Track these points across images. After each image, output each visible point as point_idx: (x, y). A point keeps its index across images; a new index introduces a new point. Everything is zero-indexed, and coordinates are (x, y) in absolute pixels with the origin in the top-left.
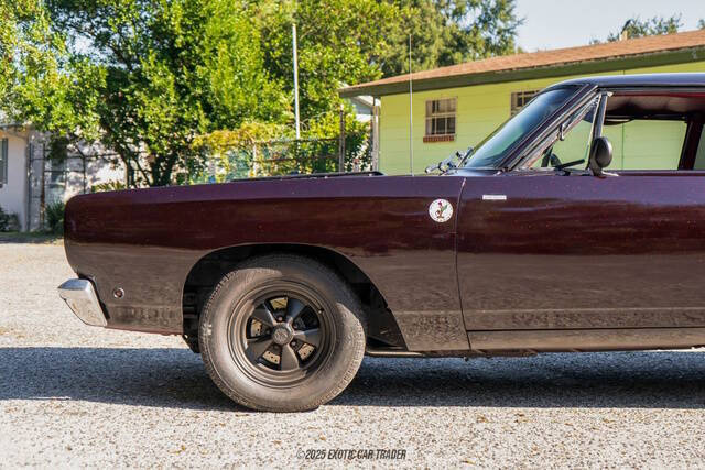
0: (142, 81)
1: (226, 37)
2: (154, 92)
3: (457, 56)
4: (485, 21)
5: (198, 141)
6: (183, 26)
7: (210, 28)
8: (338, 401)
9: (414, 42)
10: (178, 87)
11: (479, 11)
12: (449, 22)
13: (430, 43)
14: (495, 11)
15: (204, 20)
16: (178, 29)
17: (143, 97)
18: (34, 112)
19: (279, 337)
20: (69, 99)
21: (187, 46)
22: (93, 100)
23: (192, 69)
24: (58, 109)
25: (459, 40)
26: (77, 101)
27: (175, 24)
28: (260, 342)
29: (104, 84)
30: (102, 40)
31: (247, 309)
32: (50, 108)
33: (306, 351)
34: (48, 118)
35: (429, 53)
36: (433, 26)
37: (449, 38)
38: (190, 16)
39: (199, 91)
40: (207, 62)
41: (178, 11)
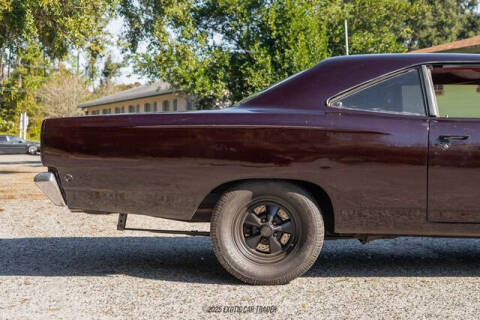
0: (251, 61)
1: (304, 30)
2: (259, 67)
3: (471, 33)
6: (275, 24)
7: (294, 25)
9: (440, 26)
10: (274, 63)
12: (467, 11)
13: (451, 26)
15: (289, 19)
16: (273, 27)
17: (252, 71)
18: (185, 82)
20: (206, 73)
21: (279, 37)
22: (221, 74)
23: (282, 52)
24: (200, 80)
25: (473, 23)
26: (211, 72)
27: (271, 23)
29: (227, 63)
30: (229, 35)
32: (194, 80)
34: (194, 86)
35: (451, 32)
36: (454, 14)
37: (466, 22)
38: (279, 18)
39: (286, 65)
40: (292, 47)
41: (273, 15)
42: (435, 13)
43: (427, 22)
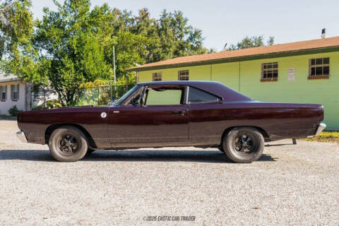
0: (63, 65)
1: (91, 50)
2: (68, 69)
3: (181, 52)
4: (191, 39)
5: (81, 86)
6: (76, 46)
7: (86, 47)
8: (83, 159)
9: (164, 47)
10: (75, 67)
11: (189, 35)
12: (179, 39)
13: (170, 47)
14: (194, 35)
15: (84, 44)
16: (75, 48)
17: (63, 71)
18: (27, 76)
19: (67, 145)
20: (38, 72)
21: (78, 53)
22: (46, 72)
23: (79, 61)
24: (35, 75)
25: (181, 46)
26: (41, 72)
27: (74, 46)
28: (63, 146)
29: (50, 66)
30: (51, 51)
31: (59, 138)
32: (32, 75)
33: (74, 148)
34: (31, 78)
35: (169, 51)
36: (172, 41)
37: (178, 45)
38: (79, 43)
39: (82, 69)
40: (85, 59)
41: (75, 41)
42: (162, 40)
43: (158, 45)
